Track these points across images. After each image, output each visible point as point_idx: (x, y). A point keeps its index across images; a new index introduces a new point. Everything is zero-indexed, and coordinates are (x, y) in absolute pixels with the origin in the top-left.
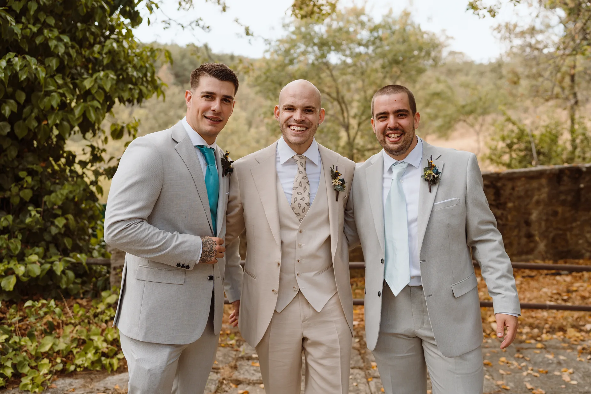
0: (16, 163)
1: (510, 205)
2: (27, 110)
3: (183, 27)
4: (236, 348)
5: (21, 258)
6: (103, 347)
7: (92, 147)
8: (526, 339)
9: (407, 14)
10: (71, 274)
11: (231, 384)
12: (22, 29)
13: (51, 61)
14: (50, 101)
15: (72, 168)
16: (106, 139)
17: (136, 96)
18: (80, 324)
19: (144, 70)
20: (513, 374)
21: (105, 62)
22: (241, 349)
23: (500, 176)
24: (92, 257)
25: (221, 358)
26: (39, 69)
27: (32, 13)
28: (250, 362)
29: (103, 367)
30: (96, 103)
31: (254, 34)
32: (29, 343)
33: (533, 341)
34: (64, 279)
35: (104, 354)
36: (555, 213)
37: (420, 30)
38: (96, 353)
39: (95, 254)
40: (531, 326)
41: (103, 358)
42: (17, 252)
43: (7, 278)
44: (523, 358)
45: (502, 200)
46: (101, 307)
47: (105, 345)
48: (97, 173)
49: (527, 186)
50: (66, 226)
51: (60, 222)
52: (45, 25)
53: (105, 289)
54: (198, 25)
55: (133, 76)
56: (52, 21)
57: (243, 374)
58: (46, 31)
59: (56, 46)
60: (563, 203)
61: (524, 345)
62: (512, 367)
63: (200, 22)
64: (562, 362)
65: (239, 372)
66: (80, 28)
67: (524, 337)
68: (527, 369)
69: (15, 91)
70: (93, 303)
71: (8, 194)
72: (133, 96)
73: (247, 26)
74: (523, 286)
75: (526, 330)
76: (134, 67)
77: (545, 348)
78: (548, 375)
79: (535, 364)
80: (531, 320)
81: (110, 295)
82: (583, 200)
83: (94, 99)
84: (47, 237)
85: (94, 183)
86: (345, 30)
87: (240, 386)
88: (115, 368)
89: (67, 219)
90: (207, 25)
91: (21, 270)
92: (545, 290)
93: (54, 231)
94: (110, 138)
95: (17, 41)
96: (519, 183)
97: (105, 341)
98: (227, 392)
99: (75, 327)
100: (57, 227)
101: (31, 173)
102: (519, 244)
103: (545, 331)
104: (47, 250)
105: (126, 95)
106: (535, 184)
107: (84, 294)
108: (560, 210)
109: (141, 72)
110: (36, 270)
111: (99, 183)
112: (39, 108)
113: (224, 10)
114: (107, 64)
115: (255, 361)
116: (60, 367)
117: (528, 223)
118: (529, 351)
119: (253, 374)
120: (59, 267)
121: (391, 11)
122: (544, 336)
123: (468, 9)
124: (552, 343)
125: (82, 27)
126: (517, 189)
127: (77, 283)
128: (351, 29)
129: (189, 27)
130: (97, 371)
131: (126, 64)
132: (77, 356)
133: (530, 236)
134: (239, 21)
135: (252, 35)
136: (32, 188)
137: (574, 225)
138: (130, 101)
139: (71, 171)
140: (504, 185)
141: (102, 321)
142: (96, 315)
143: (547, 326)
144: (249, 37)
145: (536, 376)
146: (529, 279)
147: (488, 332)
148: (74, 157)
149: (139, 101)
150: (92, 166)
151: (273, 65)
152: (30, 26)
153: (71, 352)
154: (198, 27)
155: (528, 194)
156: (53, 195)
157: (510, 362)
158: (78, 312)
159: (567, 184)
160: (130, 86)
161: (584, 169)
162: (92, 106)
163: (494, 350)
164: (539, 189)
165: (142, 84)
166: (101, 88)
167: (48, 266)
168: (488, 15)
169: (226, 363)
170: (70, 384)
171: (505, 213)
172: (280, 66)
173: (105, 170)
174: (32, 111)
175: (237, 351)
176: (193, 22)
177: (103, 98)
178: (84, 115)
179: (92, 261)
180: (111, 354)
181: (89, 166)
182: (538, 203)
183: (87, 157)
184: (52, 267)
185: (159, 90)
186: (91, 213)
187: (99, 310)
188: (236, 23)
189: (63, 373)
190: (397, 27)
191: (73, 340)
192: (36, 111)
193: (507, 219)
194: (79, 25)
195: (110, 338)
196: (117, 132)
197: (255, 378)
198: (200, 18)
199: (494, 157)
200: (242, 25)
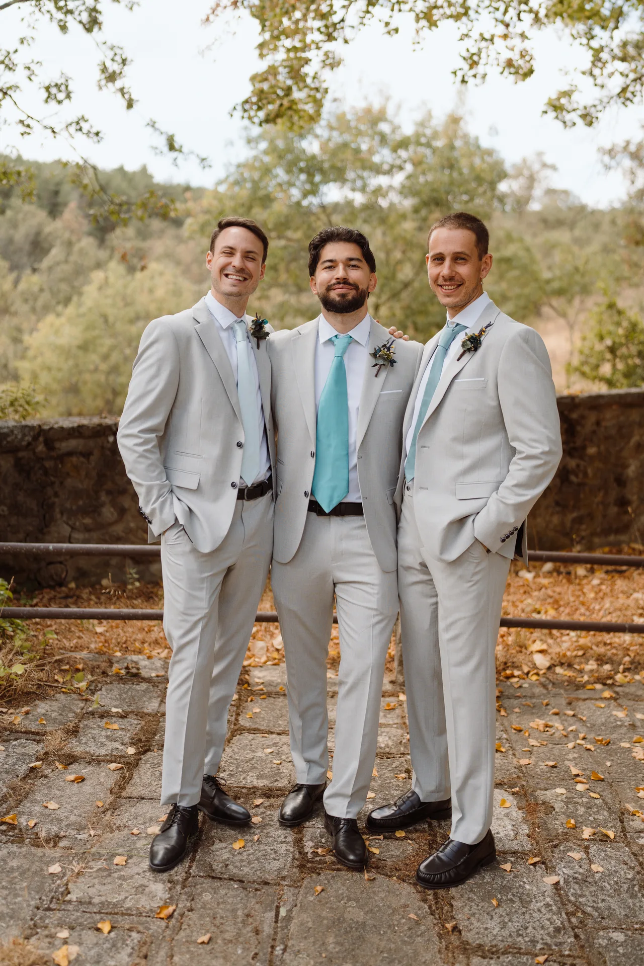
1: (592, 450)
3: (54, 132)
4: (86, 695)
8: (588, 682)
9: (455, 120)
11: (57, 764)
20: (550, 746)
22: (95, 698)
23: (577, 400)
25: (54, 715)
28: (103, 723)
31: (183, 150)
33: (598, 686)
37: (478, 147)
40: (601, 660)
44: (574, 716)
45: (579, 442)
49: (623, 418)
54: (80, 129)
57: (85, 743)
61: (581, 694)
62: (552, 733)
63: (82, 124)
64: (638, 724)
65: (79, 741)
67: (586, 678)
68: (576, 737)
73: (170, 133)
74: (603, 587)
75: (592, 665)
77: (615, 699)
78: (609, 747)
79: (592, 727)
80: (602, 650)
86: (353, 146)
87: (73, 767)
90: (94, 130)
92: (636, 595)
96: (608, 414)
98: (46, 777)
102: (604, 516)
103: (621, 668)
106: (635, 416)
113: (130, 105)
115: (114, 719)
117: (621, 482)
118: (589, 703)
119: (103, 744)
121: (429, 116)
122: (620, 677)
123: (546, 112)
124: (632, 690)
126: (604, 424)
128: (364, 147)
129: (65, 134)
133: (623, 503)
134: (157, 125)
135: (181, 151)
140: (583, 417)
143: (627, 659)
144: (174, 154)
145: (589, 750)
146: (616, 576)
147: (526, 669)
151: (229, 204)
154: (79, 133)
155: (623, 433)
157: (550, 723)
163: (529, 702)
168: (580, 122)
169: (61, 723)
171: (582, 463)
172: (243, 205)
175: (87, 700)
176: (71, 124)
182: (639, 447)
188: (150, 129)
190: (439, 144)
193: (585, 474)
197: (103, 752)
198: (83, 117)
199: (586, 369)
200: (162, 133)
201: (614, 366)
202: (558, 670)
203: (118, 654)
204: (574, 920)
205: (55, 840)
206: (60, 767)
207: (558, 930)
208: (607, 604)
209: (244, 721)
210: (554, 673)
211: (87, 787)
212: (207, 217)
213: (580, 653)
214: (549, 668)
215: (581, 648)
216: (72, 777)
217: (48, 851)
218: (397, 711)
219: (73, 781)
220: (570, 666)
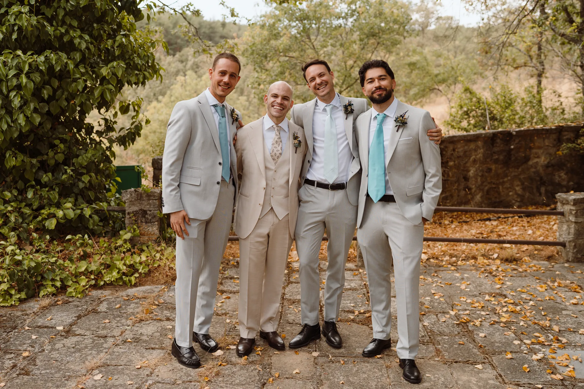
0: (50, 134)
1: (451, 163)
2: (59, 92)
4: (222, 272)
5: (58, 206)
6: (124, 269)
7: (106, 120)
8: (444, 265)
10: (96, 217)
12: (54, 31)
13: (76, 55)
14: (76, 86)
15: (91, 136)
16: (116, 113)
17: (141, 80)
18: (104, 254)
19: (146, 59)
21: (117, 53)
22: (226, 272)
24: (110, 205)
26: (69, 62)
27: (60, 18)
28: (232, 281)
29: (125, 283)
30: (110, 86)
31: (239, 15)
32: (70, 265)
33: (449, 266)
34: (91, 221)
35: (124, 274)
36: (490, 170)
38: (118, 273)
39: (113, 204)
41: (124, 277)
42: (56, 201)
43: (50, 220)
44: (437, 276)
46: (120, 242)
47: (125, 267)
48: (111, 141)
49: (466, 147)
50: (90, 182)
51: (86, 178)
52: (71, 27)
53: (121, 229)
55: (138, 63)
56: (75, 23)
57: (227, 287)
58: (71, 32)
59: (79, 43)
60: (496, 161)
61: (441, 269)
62: (427, 282)
64: (465, 278)
65: (224, 286)
66: (96, 28)
67: (444, 263)
68: (437, 283)
69: (50, 78)
70: (112, 240)
71: (45, 157)
72: (138, 79)
73: (232, 7)
74: (457, 228)
75: (447, 258)
76: (139, 56)
77: (456, 270)
78: (451, 285)
79: (444, 280)
80: (452, 252)
81: (126, 233)
82: (513, 159)
83: (109, 83)
84: (76, 190)
85: (109, 148)
86: (325, 4)
87: (224, 294)
88: (133, 283)
89: (91, 176)
91: (60, 213)
93: (81, 185)
94: (119, 113)
95: (50, 40)
96: (459, 145)
97: (125, 264)
99: (101, 256)
100: (83, 182)
101: (63, 141)
102: (458, 196)
103: (460, 259)
104: (76, 200)
105: (133, 79)
106: (472, 146)
107: (105, 233)
108: (493, 167)
109: (145, 60)
110: (71, 214)
111: (113, 149)
112: (68, 91)
114: (118, 55)
116: (93, 282)
117: (466, 179)
118: (444, 272)
119: (234, 287)
120: (87, 212)
122: (459, 263)
124: (465, 267)
125: (97, 26)
126: (457, 150)
127: (100, 226)
128: (331, 3)
130: (121, 285)
131: (132, 54)
132: (105, 275)
134: (225, 4)
135: (237, 16)
136: (63, 153)
137: (506, 179)
138: (136, 84)
139: (90, 139)
141: (121, 252)
142: (116, 248)
143: (464, 255)
144: (235, 18)
145: (442, 287)
146: (464, 224)
148: (93, 128)
149: (143, 83)
150: (106, 135)
151: (258, 40)
152: (59, 28)
153: (100, 272)
155: (467, 154)
156: (80, 158)
158: (103, 245)
159: (499, 146)
160: (136, 72)
161: (514, 133)
162: (108, 89)
164: (475, 150)
165: (145, 70)
166: (114, 74)
167: (79, 212)
170: (102, 293)
173: (117, 138)
174: (63, 94)
175: (222, 273)
177: (116, 82)
178: (102, 95)
179: (111, 208)
180: (130, 274)
181: (104, 136)
182: (475, 161)
183: (102, 128)
184: (82, 212)
185: (158, 73)
186: (107, 172)
187: (118, 244)
189: (95, 287)
191: (101, 264)
192: (66, 93)
194: (95, 25)
195: (128, 263)
196: (125, 108)
197: (235, 290)
198: (190, 4)
199: (454, 124)
200: (228, 8)
201: (468, 122)
202: (432, 260)
203: (231, 258)
204: (429, 334)
205: (226, 314)
206: (219, 294)
207: (423, 336)
208: (457, 235)
209: (291, 280)
210: (430, 262)
211: (232, 300)
212: (246, 46)
213: (442, 253)
214: (427, 259)
215: (442, 251)
216: (225, 297)
217: (224, 317)
218: (359, 275)
219: (226, 298)
220: (437, 259)
